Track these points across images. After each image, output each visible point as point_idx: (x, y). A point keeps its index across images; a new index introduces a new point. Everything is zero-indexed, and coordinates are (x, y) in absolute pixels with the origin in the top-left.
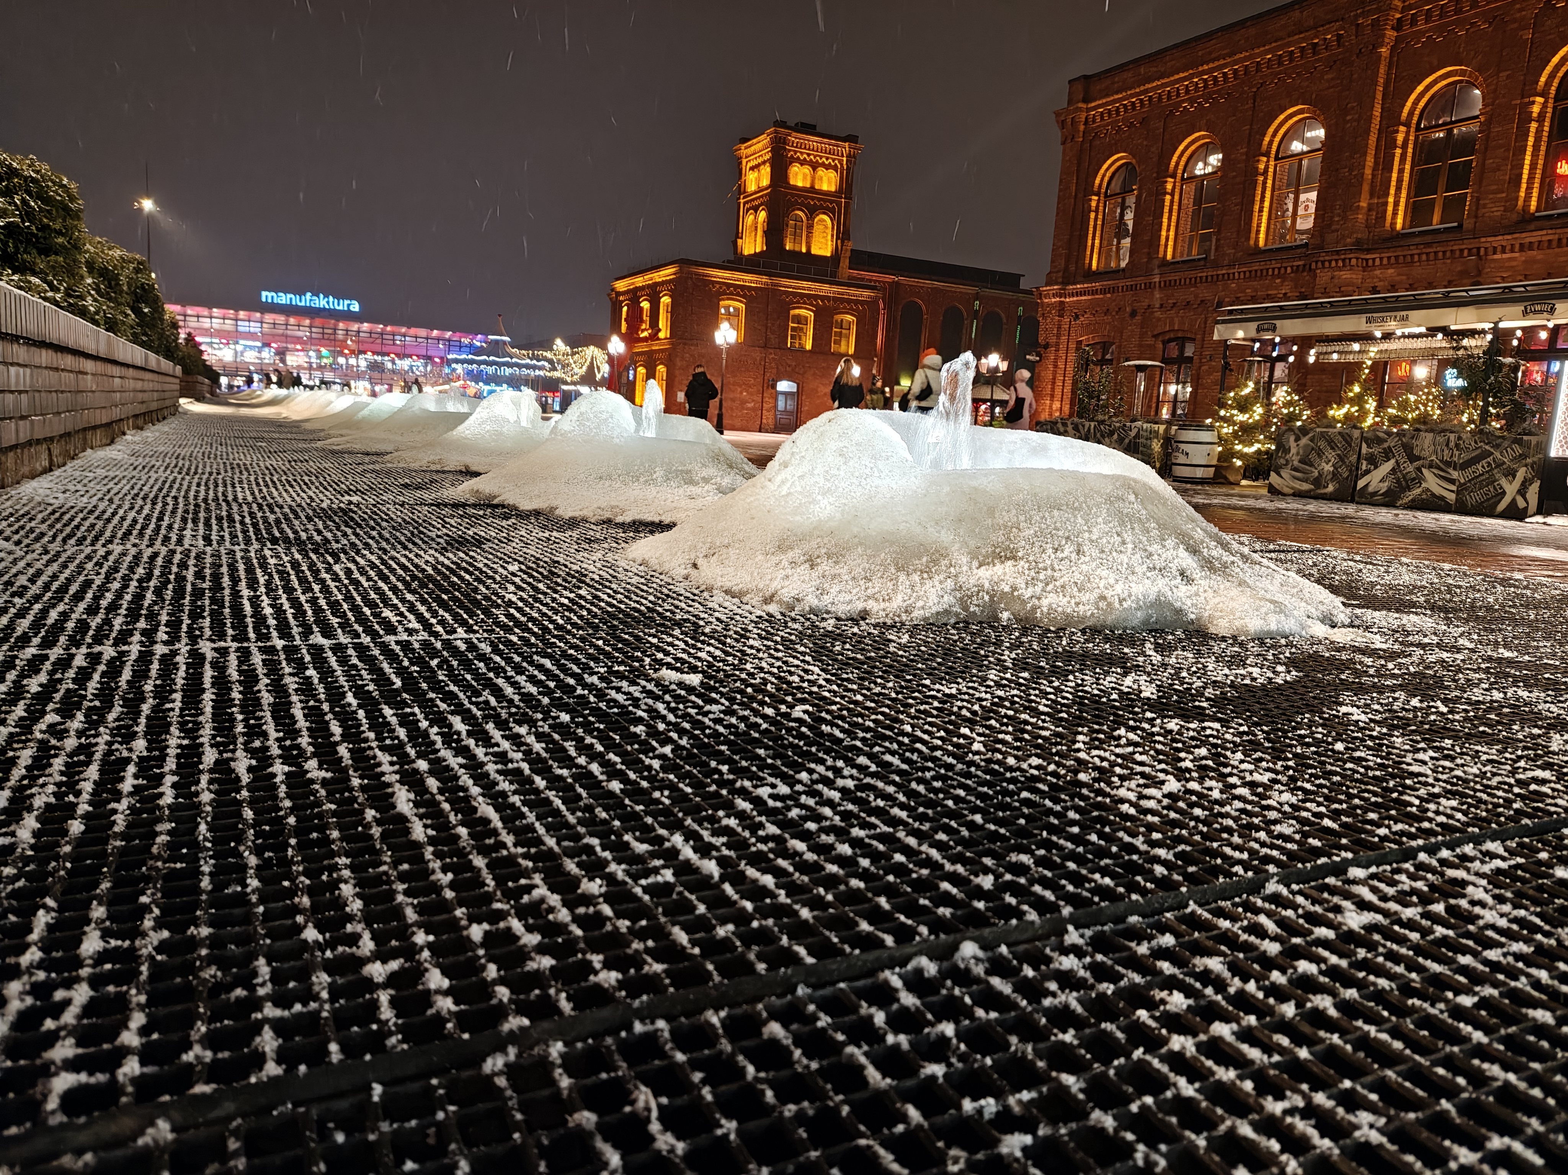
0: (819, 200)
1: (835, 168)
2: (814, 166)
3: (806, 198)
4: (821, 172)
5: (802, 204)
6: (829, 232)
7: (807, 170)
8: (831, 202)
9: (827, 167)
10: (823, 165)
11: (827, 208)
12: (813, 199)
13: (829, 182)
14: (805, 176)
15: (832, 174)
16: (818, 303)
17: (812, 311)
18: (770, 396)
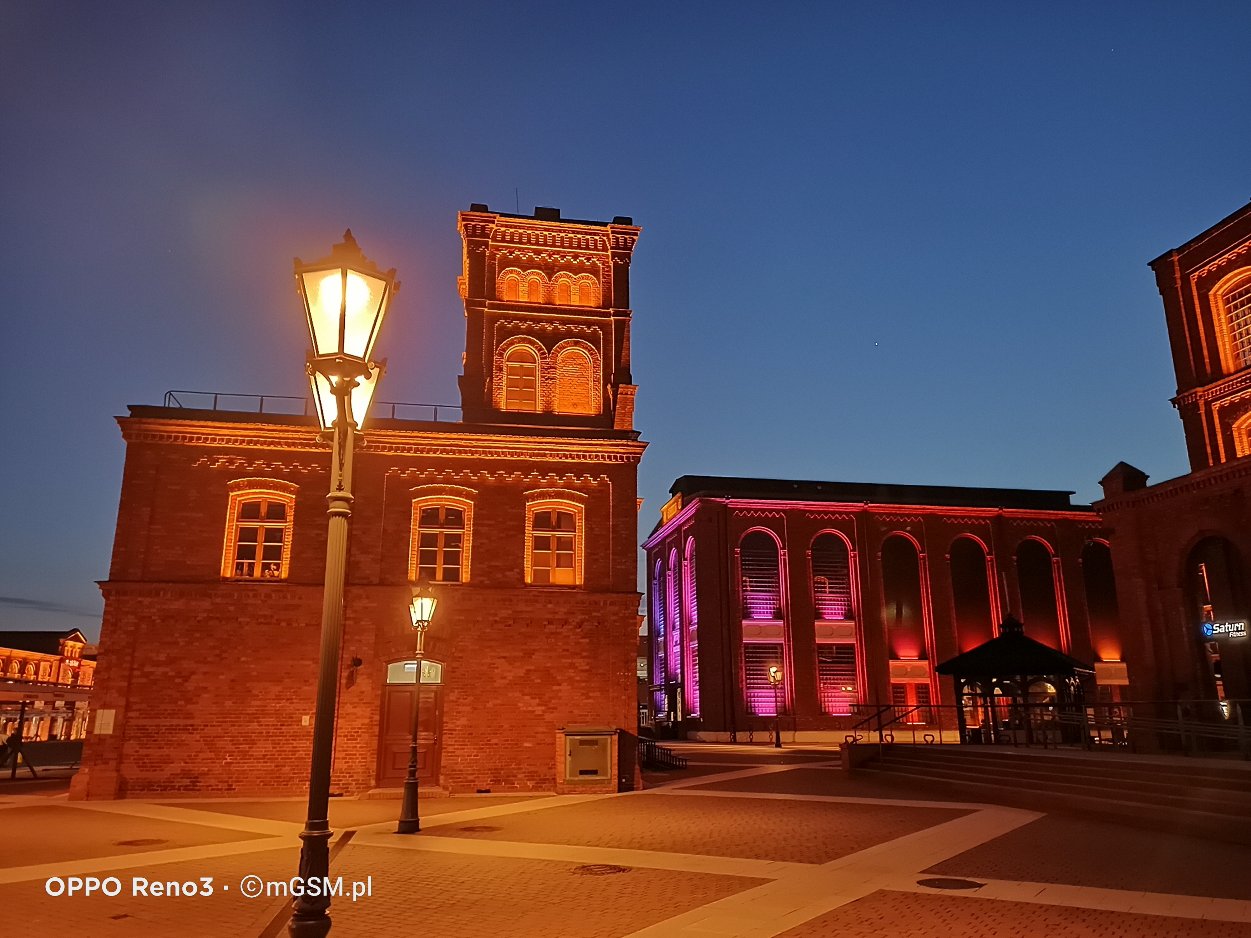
0: (564, 322)
1: (594, 271)
2: (550, 270)
3: (537, 320)
4: (563, 278)
5: (529, 331)
6: (590, 373)
7: (536, 276)
8: (589, 324)
9: (578, 269)
11: (582, 335)
12: (551, 321)
13: (583, 292)
14: (532, 285)
15: (588, 280)
16: (483, 479)
17: (468, 496)
18: (356, 700)
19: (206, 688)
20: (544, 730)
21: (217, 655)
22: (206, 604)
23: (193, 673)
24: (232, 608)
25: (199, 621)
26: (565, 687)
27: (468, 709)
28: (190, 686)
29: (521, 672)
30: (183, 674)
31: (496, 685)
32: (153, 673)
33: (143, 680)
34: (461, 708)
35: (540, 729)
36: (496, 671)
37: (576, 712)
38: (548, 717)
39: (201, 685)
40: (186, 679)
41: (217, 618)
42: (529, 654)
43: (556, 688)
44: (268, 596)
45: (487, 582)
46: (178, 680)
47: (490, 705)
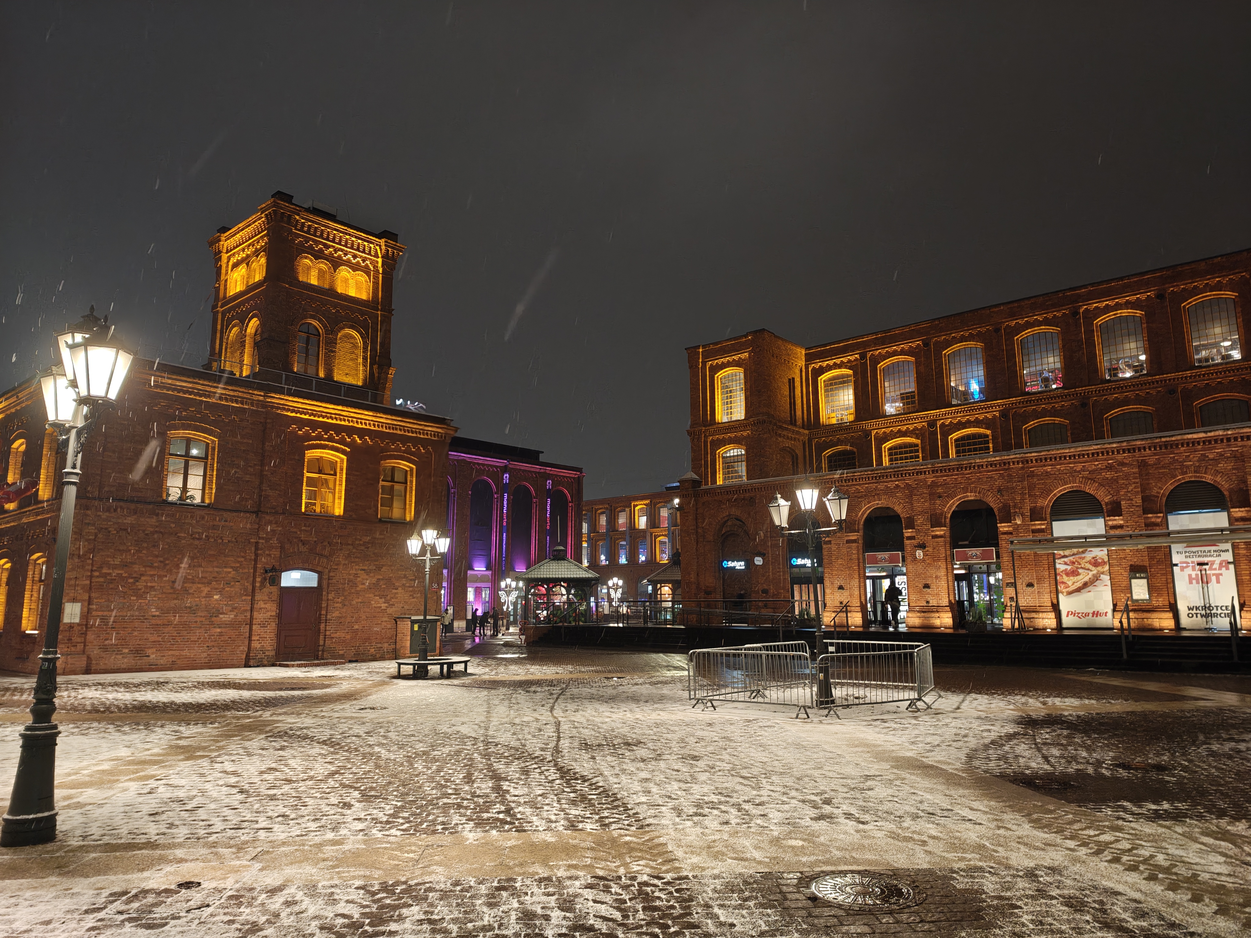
0: (344, 308)
1: (366, 271)
2: (335, 263)
3: (324, 302)
4: (344, 272)
5: (318, 311)
6: (360, 353)
7: (324, 265)
8: (362, 314)
9: (355, 268)
10: (348, 263)
11: (356, 321)
12: (334, 305)
13: (358, 287)
14: (321, 273)
15: (361, 277)
16: (354, 440)
17: (343, 452)
18: (267, 598)
19: (152, 587)
20: (386, 619)
21: (161, 562)
22: (153, 521)
23: (142, 575)
24: (173, 525)
25: (147, 534)
26: (400, 590)
27: (339, 605)
28: (140, 585)
29: (374, 580)
30: (135, 575)
31: (358, 589)
32: (109, 574)
33: (102, 580)
34: (336, 605)
35: (384, 619)
36: (359, 579)
37: (406, 607)
38: (390, 611)
39: (149, 584)
40: (137, 580)
41: (161, 532)
42: (379, 568)
43: (394, 591)
44: (203, 518)
45: (354, 516)
46: (131, 580)
47: (354, 602)
